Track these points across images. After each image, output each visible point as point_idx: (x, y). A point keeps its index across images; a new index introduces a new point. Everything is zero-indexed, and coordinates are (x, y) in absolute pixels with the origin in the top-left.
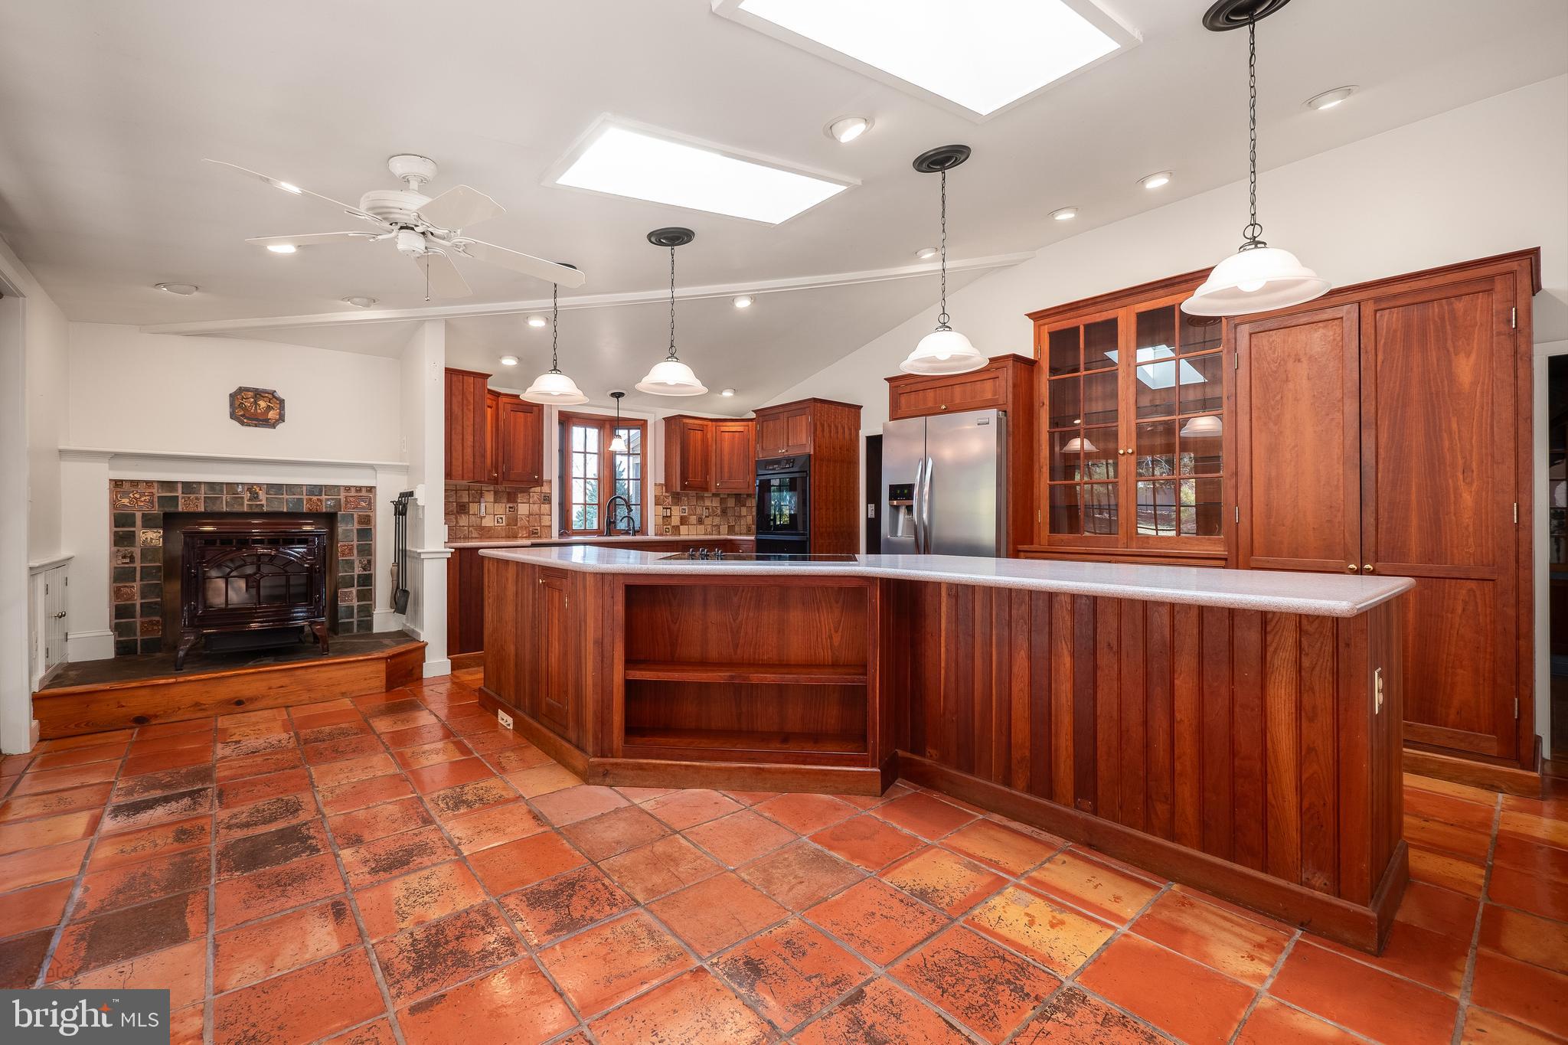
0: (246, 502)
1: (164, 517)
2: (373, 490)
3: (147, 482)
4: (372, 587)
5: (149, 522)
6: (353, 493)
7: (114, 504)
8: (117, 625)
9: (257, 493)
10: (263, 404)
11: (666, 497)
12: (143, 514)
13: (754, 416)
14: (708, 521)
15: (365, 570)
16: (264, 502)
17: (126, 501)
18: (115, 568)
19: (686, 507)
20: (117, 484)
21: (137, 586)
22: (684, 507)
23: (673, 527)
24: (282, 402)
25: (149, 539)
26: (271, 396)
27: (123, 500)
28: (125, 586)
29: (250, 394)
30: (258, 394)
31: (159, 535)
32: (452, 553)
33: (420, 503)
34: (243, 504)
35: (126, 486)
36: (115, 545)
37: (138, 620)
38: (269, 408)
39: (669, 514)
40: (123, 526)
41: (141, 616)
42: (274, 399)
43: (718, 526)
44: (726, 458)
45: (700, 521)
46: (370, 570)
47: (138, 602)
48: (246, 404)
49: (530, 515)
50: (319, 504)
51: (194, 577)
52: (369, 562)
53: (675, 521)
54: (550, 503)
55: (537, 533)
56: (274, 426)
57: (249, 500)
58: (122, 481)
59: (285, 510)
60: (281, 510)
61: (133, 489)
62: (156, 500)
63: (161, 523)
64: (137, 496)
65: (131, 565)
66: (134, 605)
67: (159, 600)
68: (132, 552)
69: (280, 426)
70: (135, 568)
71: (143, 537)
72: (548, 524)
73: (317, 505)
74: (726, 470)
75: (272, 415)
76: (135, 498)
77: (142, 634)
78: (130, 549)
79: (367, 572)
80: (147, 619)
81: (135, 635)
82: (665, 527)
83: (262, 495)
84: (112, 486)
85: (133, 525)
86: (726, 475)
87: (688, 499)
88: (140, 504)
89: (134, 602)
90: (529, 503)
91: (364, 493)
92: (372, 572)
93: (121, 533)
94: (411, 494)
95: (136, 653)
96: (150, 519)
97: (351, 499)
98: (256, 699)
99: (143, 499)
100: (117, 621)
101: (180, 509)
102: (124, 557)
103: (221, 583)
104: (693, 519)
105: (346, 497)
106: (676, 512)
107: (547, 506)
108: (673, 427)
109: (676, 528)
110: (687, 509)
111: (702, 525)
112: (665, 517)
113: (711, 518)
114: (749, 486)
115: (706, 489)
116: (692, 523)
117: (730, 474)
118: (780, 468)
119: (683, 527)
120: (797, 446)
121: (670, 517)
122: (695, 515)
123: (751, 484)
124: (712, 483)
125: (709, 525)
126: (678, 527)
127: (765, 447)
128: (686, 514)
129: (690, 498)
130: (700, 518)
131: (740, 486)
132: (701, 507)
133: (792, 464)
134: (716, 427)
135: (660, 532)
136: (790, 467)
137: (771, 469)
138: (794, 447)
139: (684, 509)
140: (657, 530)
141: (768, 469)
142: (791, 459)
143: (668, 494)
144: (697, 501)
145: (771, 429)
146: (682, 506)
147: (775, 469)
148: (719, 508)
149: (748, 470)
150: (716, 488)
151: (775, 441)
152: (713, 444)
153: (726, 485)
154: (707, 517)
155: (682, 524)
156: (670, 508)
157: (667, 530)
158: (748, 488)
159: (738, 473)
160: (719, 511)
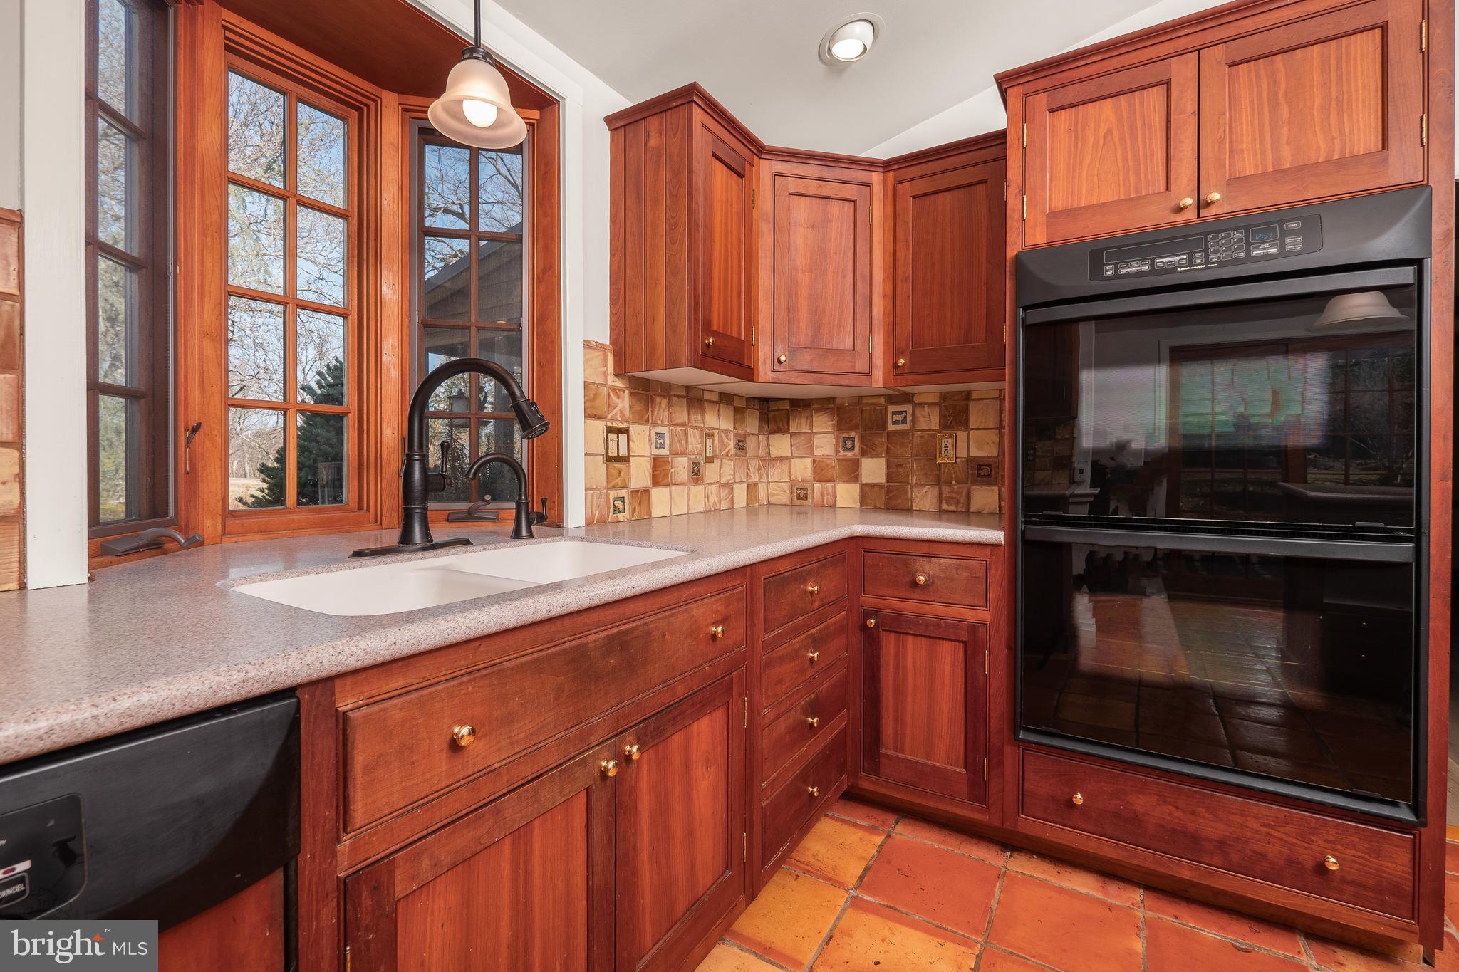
11: (614, 389)
14: (711, 472)
19: (664, 431)
22: (660, 429)
23: (635, 492)
39: (623, 452)
43: (728, 486)
44: (804, 279)
45: (697, 474)
53: (639, 474)
74: (804, 314)
82: (613, 494)
86: (803, 337)
87: (670, 405)
104: (681, 466)
106: (642, 442)
108: (652, 142)
109: (642, 496)
110: (667, 437)
111: (698, 490)
112: (611, 460)
113: (717, 462)
114: (871, 367)
115: (748, 373)
116: (679, 480)
117: (817, 328)
118: (1207, 261)
119: (659, 497)
120: (1303, 170)
121: (625, 460)
122: (684, 454)
123: (878, 360)
124: (764, 352)
125: (714, 488)
126: (646, 491)
127: (1060, 203)
128: (665, 452)
129: (675, 399)
130: (696, 464)
131: (845, 366)
132: (697, 432)
133: (1299, 239)
134: (774, 176)
135: (601, 514)
136: (1283, 254)
137: (1140, 274)
138: (1279, 174)
139: (660, 435)
140: (590, 506)
141: (1117, 276)
142: (1281, 223)
143: (619, 383)
144: (689, 414)
145: (1102, 132)
146: (655, 424)
147: (1171, 270)
148: (732, 436)
149: (871, 318)
150: (773, 370)
151: (1137, 173)
152: (765, 228)
153: (805, 361)
154: (709, 460)
155: (656, 482)
156: (626, 431)
157: (619, 504)
158: (868, 374)
159: (839, 326)
160: (731, 445)
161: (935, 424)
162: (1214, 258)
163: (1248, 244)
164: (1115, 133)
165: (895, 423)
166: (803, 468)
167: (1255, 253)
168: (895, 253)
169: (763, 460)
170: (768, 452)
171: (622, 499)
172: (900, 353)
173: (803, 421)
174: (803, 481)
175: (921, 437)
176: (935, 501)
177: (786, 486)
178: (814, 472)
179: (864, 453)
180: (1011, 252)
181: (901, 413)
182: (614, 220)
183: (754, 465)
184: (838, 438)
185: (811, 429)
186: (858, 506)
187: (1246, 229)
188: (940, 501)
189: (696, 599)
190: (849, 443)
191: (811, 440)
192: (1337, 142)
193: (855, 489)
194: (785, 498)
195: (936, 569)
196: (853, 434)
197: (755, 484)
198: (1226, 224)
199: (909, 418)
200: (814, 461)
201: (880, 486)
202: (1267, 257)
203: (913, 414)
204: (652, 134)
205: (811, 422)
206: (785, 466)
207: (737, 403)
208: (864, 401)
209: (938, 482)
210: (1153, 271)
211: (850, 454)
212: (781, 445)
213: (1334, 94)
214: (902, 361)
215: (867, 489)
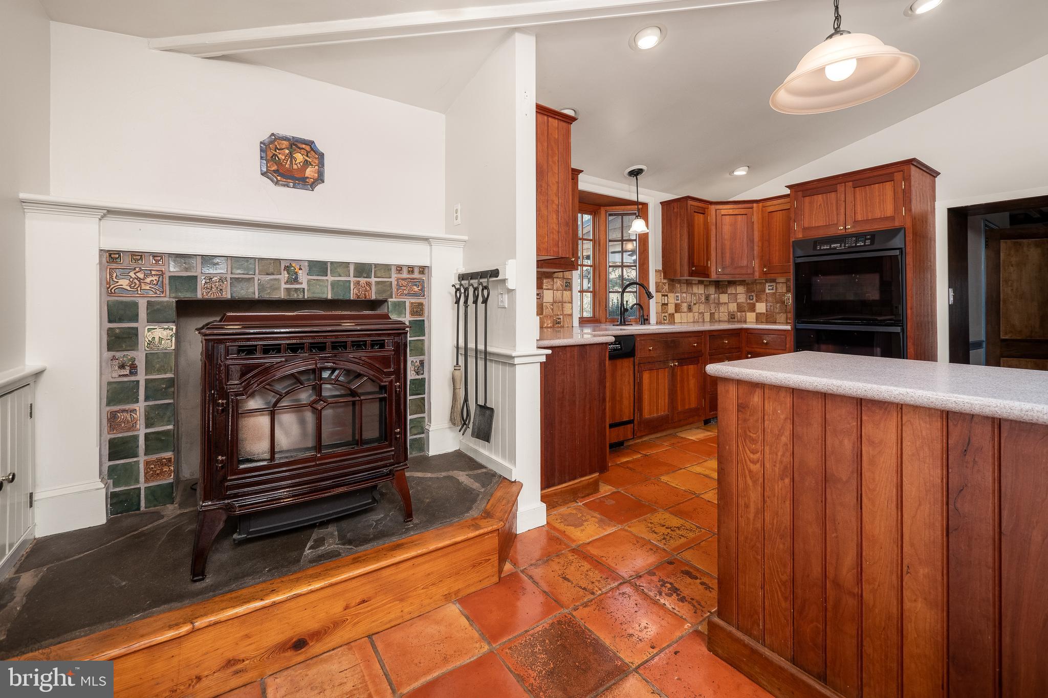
0: (284, 286)
1: (177, 307)
2: (426, 271)
3: (155, 255)
4: (426, 396)
5: (156, 315)
6: (405, 275)
7: (108, 287)
8: (112, 470)
9: (296, 273)
10: (299, 157)
11: (664, 283)
12: (148, 301)
13: (788, 191)
14: (695, 308)
15: (418, 373)
16: (305, 286)
17: (124, 283)
18: (109, 383)
19: (679, 295)
20: (112, 257)
21: (141, 406)
22: (677, 295)
23: (670, 314)
24: (321, 156)
25: (157, 340)
26: (309, 147)
27: (121, 282)
28: (123, 411)
29: (285, 144)
30: (295, 144)
31: (171, 333)
32: (547, 355)
33: (510, 285)
34: (279, 288)
35: (126, 261)
36: (110, 349)
37: (142, 459)
38: (306, 164)
39: (666, 302)
40: (121, 320)
41: (147, 453)
42: (312, 152)
43: (702, 313)
44: (727, 243)
45: (690, 309)
46: (423, 374)
47: (142, 431)
48: (280, 156)
49: (554, 302)
50: (368, 289)
51: (223, 410)
52: (422, 363)
53: (671, 308)
54: (571, 290)
55: (559, 323)
56: (312, 186)
57: (286, 283)
58: (118, 253)
59: (330, 297)
60: (324, 296)
61: (135, 265)
62: (167, 281)
63: (173, 313)
64: (141, 275)
65: (133, 378)
66: (136, 438)
67: (170, 427)
68: (133, 360)
69: (319, 188)
70: (138, 382)
71: (149, 336)
72: (569, 312)
73: (366, 291)
74: (728, 255)
75: (310, 172)
76: (138, 279)
77: (147, 480)
78: (131, 354)
79: (420, 377)
80: (154, 457)
81: (137, 481)
82: (663, 315)
83: (303, 277)
84: (104, 260)
85: (135, 318)
86: (728, 261)
87: (680, 286)
88: (144, 287)
89: (135, 433)
90: (552, 289)
91: (416, 275)
92: (426, 376)
93: (117, 331)
94: (495, 273)
95: (139, 509)
96: (158, 310)
97: (404, 283)
98: (326, 632)
99: (148, 280)
100: (112, 463)
101: (199, 296)
102: (122, 367)
103: (264, 421)
104: (684, 307)
105: (397, 280)
106: (672, 299)
107: (568, 293)
108: (675, 210)
109: (672, 316)
110: (679, 296)
111: (691, 314)
112: (663, 304)
113: (697, 305)
114: (754, 272)
115: (708, 276)
116: (684, 311)
117: (732, 259)
118: (845, 246)
119: (677, 316)
120: (874, 220)
121: (667, 304)
122: (685, 302)
123: (757, 269)
124: (713, 269)
125: (697, 314)
126: (673, 314)
127: (806, 225)
128: (679, 302)
129: (682, 284)
130: (690, 306)
131: (744, 271)
132: (690, 295)
133: (869, 241)
134: (716, 210)
135: (660, 320)
136: (865, 245)
137: (827, 249)
138: (867, 221)
139: (677, 296)
140: (657, 318)
141: (820, 249)
142: (865, 236)
143: (665, 281)
144: (687, 288)
145: (819, 205)
146: (676, 293)
147: (835, 248)
148: (703, 295)
149: (753, 254)
150: (716, 274)
151: (829, 217)
152: (713, 228)
153: (728, 271)
154: (695, 304)
155: (676, 312)
156: (667, 295)
157: (665, 318)
158: (753, 274)
159: (741, 258)
160: (703, 299)
161: (784, 290)
162: (847, 245)
163: (856, 242)
164: (822, 205)
165: (769, 290)
166: (733, 307)
167: (858, 244)
168: (762, 231)
169: (717, 304)
170: (719, 301)
171: (666, 316)
172: (765, 267)
173: (733, 288)
174: (733, 312)
175: (779, 295)
176: (785, 319)
177: (726, 314)
178: (737, 308)
179: (757, 301)
180: (792, 240)
181: (772, 286)
182: (663, 232)
183: (713, 306)
184: (747, 295)
185: (736, 291)
186: (755, 321)
187: (856, 237)
188: (787, 318)
189: (690, 337)
190: (751, 297)
191: (736, 296)
192: (883, 213)
193: (754, 314)
194: (726, 318)
195: (770, 338)
196: (753, 294)
197: (714, 313)
198: (851, 235)
199: (774, 288)
200: (737, 304)
201: (764, 314)
202: (860, 246)
203: (776, 286)
204: (675, 208)
205: (736, 289)
206: (726, 306)
207: (705, 283)
208: (757, 281)
209: (786, 312)
210: (830, 249)
211: (752, 301)
212: (724, 298)
213: (882, 198)
214: (765, 270)
215: (759, 315)
